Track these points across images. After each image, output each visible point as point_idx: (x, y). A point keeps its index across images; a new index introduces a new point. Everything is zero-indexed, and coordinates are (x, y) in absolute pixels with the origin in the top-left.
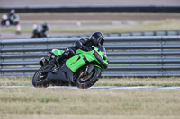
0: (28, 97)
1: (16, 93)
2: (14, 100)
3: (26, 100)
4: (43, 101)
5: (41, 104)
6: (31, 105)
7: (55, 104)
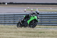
0: (35, 32)
1: (31, 30)
2: (30, 32)
3: (34, 32)
4: (39, 33)
5: (39, 34)
6: (36, 34)
7: (44, 34)
